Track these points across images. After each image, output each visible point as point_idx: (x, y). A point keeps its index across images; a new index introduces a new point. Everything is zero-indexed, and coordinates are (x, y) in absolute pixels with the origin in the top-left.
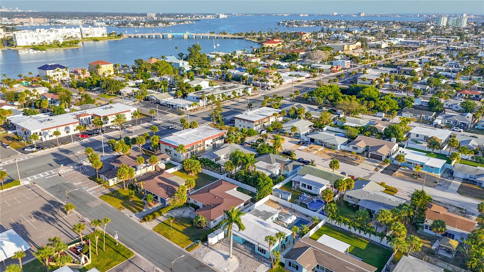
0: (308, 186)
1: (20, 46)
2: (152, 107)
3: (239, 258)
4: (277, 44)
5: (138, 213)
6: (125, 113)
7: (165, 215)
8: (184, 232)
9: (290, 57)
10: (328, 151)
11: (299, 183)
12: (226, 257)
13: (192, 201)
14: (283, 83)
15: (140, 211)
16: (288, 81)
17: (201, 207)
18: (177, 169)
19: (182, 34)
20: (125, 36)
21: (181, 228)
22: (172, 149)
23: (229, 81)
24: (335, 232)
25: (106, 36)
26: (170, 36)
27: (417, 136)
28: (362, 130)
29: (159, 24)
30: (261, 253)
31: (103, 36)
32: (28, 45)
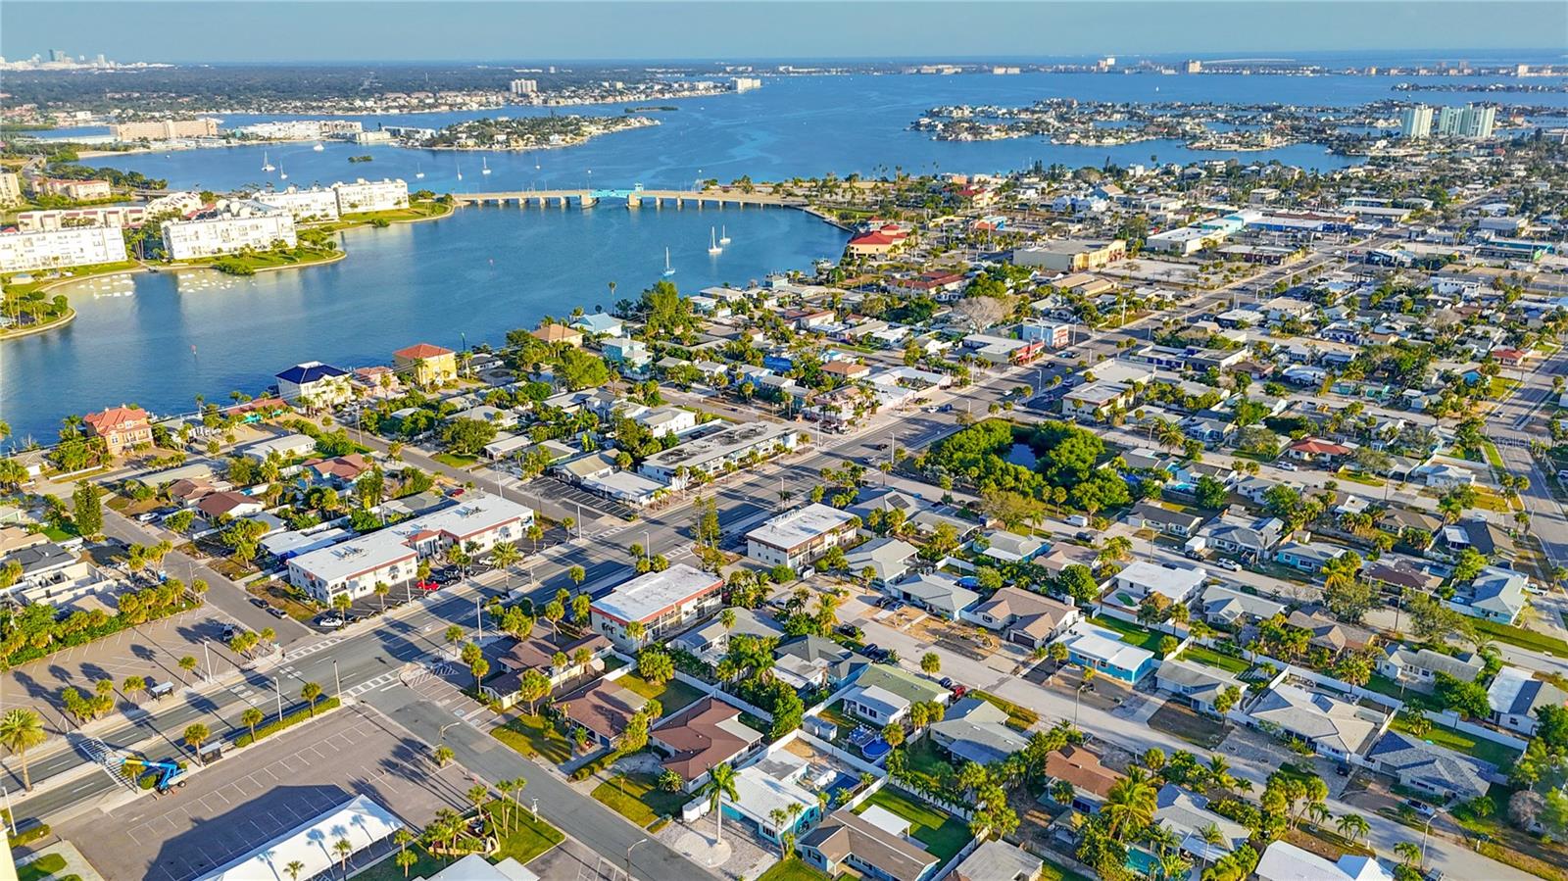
0: (871, 711)
1: (182, 261)
2: (564, 496)
3: (732, 844)
4: (890, 247)
5: (562, 764)
6: (508, 525)
7: (610, 767)
8: (643, 800)
9: (913, 310)
10: (934, 625)
11: (855, 703)
12: (712, 842)
13: (656, 742)
14: (879, 409)
15: (565, 760)
16: (889, 403)
17: (673, 754)
18: (626, 671)
19: (622, 194)
20: (460, 200)
21: (638, 792)
22: (615, 624)
23: (746, 403)
24: (898, 800)
25: (405, 205)
26: (587, 198)
27: (1132, 585)
28: (1015, 571)
29: (551, 138)
30: (768, 836)
31: (397, 207)
32: (204, 255)
